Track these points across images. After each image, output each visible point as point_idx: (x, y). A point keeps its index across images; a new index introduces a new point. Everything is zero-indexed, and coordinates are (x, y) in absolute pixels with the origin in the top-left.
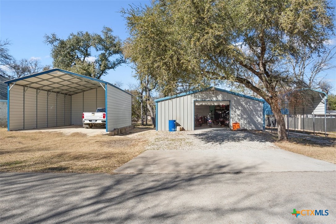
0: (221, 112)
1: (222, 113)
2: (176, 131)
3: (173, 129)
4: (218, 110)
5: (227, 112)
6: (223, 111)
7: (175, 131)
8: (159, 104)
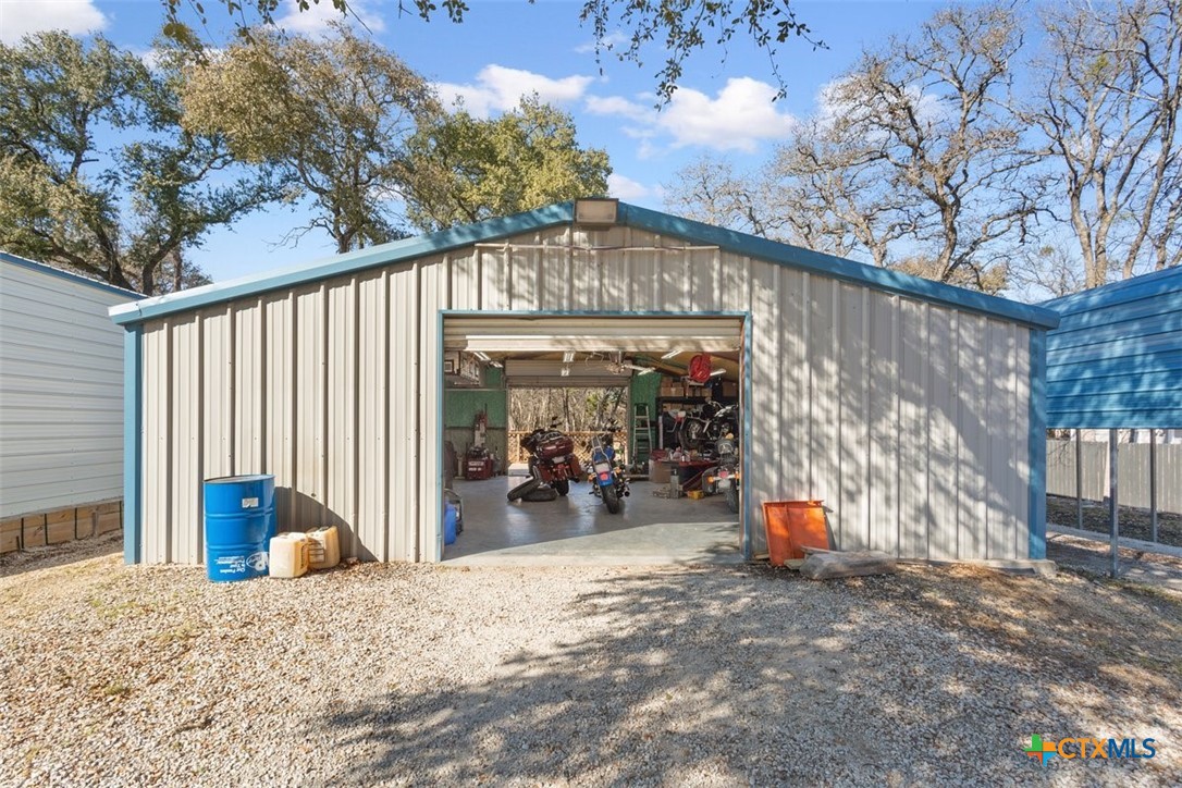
0: (682, 414)
1: (688, 420)
2: (266, 572)
3: (233, 563)
4: (673, 401)
5: (719, 414)
6: (700, 409)
7: (250, 574)
8: (155, 341)
